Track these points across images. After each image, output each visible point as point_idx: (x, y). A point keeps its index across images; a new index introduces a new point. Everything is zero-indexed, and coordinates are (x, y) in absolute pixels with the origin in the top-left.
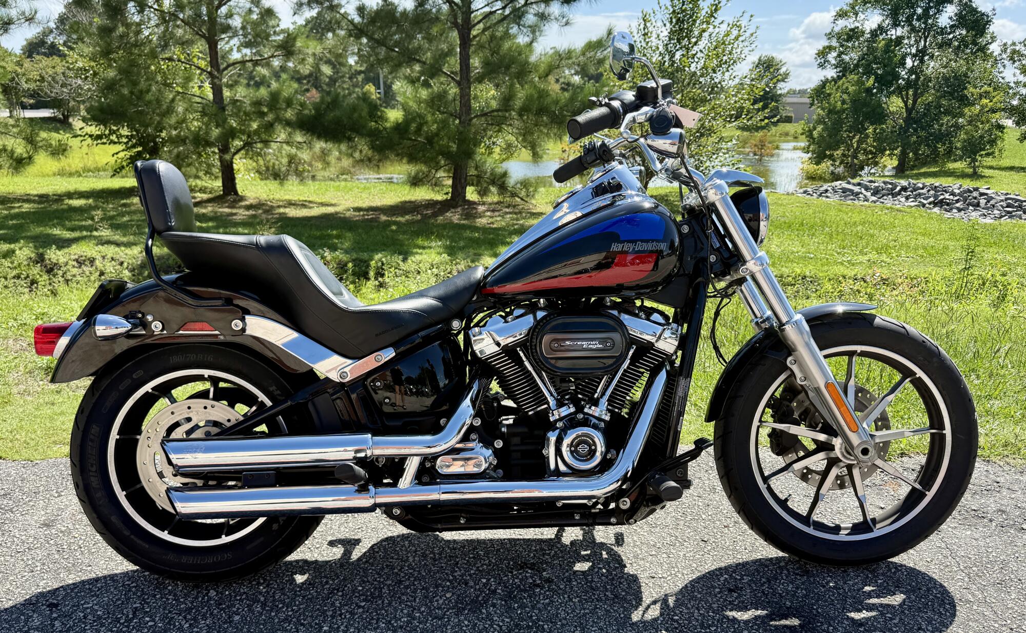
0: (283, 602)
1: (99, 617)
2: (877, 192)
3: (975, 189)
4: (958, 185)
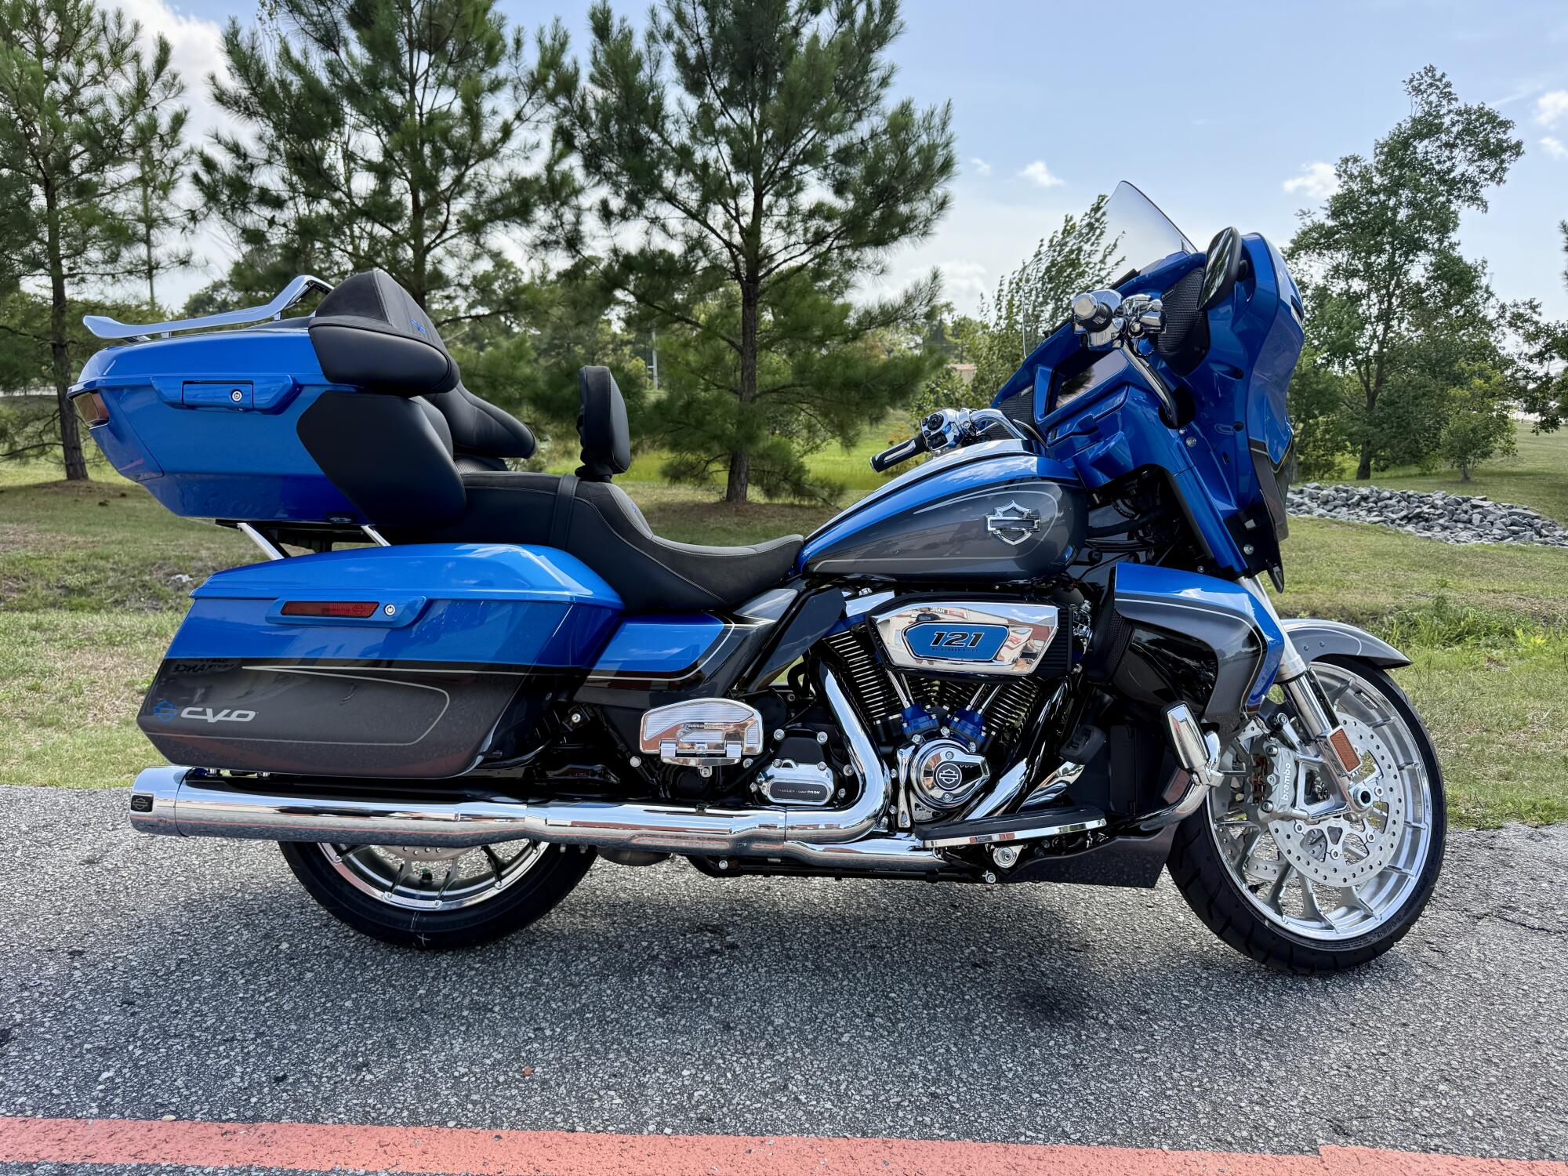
0: (373, 959)
1: (133, 968)
2: (1326, 503)
3: (1466, 501)
4: (1440, 494)
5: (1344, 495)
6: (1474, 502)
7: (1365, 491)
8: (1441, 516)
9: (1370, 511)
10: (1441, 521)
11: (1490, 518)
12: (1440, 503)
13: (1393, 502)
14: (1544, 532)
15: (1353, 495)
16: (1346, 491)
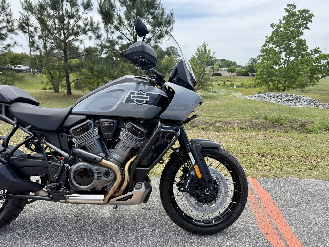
2: (270, 97)
3: (300, 96)
4: (294, 95)
5: (274, 95)
6: (301, 97)
7: (279, 94)
8: (294, 100)
9: (279, 99)
10: (294, 101)
11: (304, 100)
12: (294, 97)
13: (284, 97)
14: (315, 103)
15: (276, 95)
16: (275, 94)
